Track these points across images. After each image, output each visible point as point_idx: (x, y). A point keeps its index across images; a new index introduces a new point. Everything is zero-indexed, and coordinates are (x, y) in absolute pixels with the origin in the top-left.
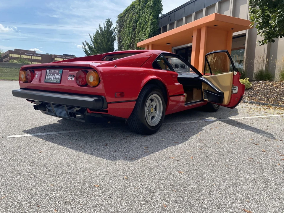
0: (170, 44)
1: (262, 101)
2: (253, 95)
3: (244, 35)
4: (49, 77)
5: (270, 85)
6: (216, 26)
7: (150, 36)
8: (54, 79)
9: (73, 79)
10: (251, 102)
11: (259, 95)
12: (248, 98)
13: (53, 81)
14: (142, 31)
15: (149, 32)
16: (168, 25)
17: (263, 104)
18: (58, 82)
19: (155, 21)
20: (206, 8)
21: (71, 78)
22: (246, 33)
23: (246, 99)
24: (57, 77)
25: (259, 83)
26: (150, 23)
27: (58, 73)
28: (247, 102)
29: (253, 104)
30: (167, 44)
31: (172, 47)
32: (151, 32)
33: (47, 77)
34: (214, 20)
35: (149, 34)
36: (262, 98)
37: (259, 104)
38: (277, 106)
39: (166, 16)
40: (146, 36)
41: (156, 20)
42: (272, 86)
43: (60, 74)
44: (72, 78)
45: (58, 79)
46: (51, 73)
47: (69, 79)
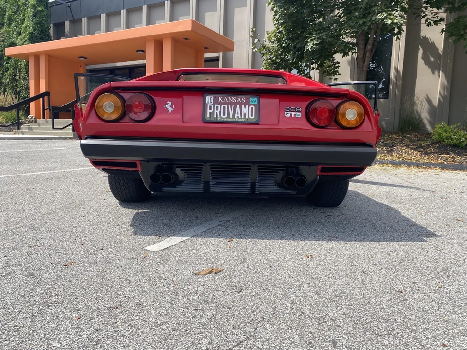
0: (85, 58)
3: (217, 59)
4: (215, 111)
6: (186, 39)
7: (33, 39)
8: (236, 115)
9: (299, 115)
13: (233, 120)
14: (9, 25)
15: (31, 30)
16: (67, 23)
18: (254, 121)
19: (42, 11)
20: (147, 6)
21: (293, 113)
22: (219, 57)
24: (245, 110)
26: (30, 12)
27: (247, 104)
30: (79, 58)
31: (86, 65)
32: (35, 30)
33: (209, 111)
34: (190, 29)
35: (31, 33)
39: (62, 4)
40: (23, 35)
41: (43, 8)
43: (252, 105)
44: (296, 113)
45: (252, 116)
46: (221, 104)
47: (289, 115)
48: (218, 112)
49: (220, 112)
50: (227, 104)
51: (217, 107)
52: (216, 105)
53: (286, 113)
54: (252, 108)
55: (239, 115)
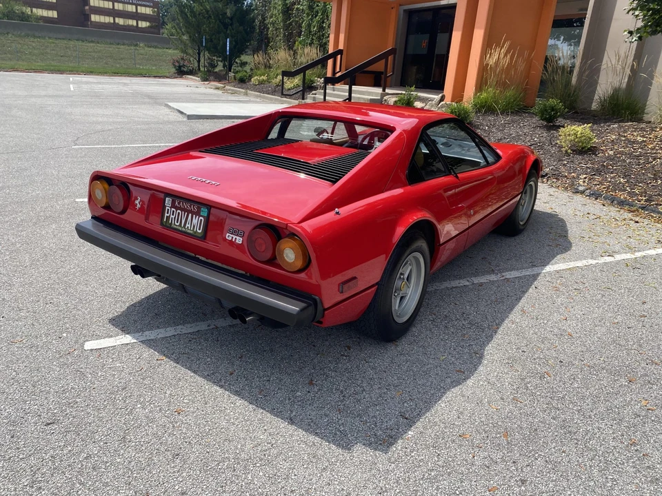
1: (620, 191)
2: (598, 172)
4: (171, 216)
5: (637, 142)
8: (187, 225)
9: (239, 240)
10: (593, 194)
11: (612, 173)
12: (585, 178)
13: (184, 229)
17: (622, 204)
18: (200, 236)
21: (235, 237)
23: (581, 182)
24: (195, 221)
25: (612, 131)
27: (198, 214)
28: (582, 192)
29: (596, 199)
33: (166, 215)
36: (620, 183)
37: (612, 202)
38: (654, 211)
42: (643, 145)
43: (202, 216)
44: (238, 238)
45: (199, 229)
46: (177, 208)
47: (230, 239)
48: (173, 217)
49: (175, 218)
50: (182, 210)
51: (173, 211)
52: (173, 209)
53: (228, 234)
54: (201, 220)
55: (189, 226)
